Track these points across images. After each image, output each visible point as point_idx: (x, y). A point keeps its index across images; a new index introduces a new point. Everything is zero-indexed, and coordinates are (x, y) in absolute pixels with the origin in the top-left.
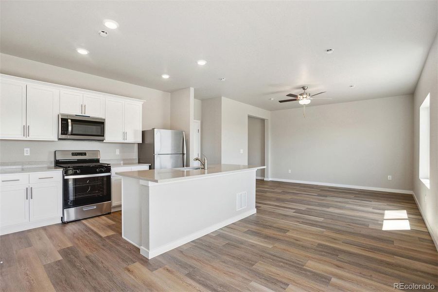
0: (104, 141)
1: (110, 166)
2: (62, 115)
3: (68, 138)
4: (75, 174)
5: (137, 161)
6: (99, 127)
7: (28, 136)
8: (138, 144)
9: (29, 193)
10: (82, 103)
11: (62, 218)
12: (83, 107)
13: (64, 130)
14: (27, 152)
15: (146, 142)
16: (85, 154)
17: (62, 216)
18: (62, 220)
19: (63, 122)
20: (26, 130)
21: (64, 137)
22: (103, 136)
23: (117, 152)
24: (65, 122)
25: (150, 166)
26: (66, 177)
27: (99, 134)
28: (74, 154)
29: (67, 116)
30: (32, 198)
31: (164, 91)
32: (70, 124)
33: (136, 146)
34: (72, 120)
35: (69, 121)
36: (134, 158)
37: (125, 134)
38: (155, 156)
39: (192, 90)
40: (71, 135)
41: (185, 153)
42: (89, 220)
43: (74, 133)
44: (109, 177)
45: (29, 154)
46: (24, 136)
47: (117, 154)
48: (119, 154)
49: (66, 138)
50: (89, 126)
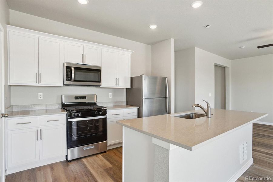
0: (101, 87)
1: (106, 110)
2: (67, 63)
3: (72, 84)
4: (78, 117)
5: (126, 104)
6: (96, 75)
7: (40, 83)
8: (127, 88)
9: (39, 134)
10: (83, 53)
11: (66, 156)
12: (84, 57)
13: (68, 77)
14: (41, 96)
15: (134, 87)
16: (85, 98)
17: (66, 155)
18: (66, 158)
19: (67, 70)
20: (38, 77)
21: (68, 83)
22: (100, 82)
23: (110, 96)
24: (69, 70)
25: (138, 108)
26: (70, 120)
27: (97, 80)
28: (77, 98)
29: (71, 64)
30: (41, 139)
31: (146, 44)
32: (73, 71)
33: (125, 91)
34: (75, 68)
35: (73, 69)
36: (124, 101)
37: (117, 80)
38: (144, 100)
39: (173, 40)
40: (74, 81)
41: (168, 97)
42: (88, 158)
43: (76, 79)
44: (105, 119)
45: (42, 98)
46: (36, 82)
47: (110, 97)
48: (111, 97)
49: (70, 84)
50: (89, 73)
